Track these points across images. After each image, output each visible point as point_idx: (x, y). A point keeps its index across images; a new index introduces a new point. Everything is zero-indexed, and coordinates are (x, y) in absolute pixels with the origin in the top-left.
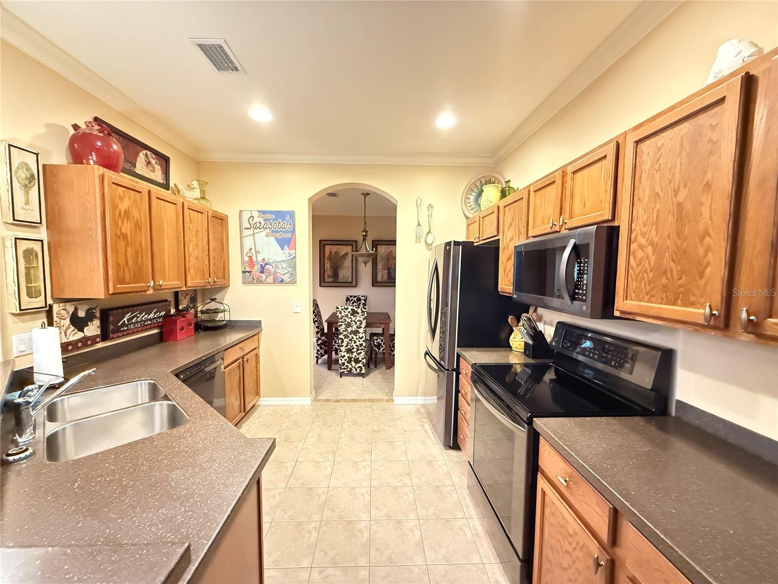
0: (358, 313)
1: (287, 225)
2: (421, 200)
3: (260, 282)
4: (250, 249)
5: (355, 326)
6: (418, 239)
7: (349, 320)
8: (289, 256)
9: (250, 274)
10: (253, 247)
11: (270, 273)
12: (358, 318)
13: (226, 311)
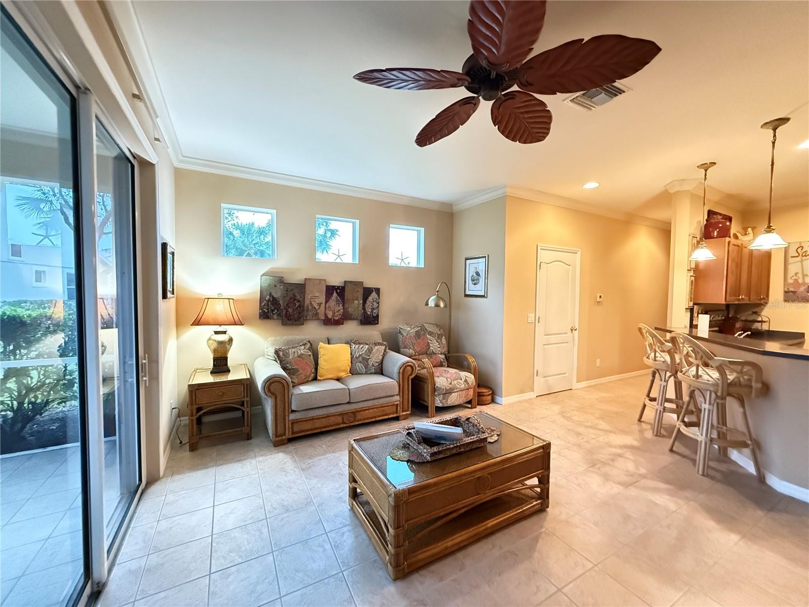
4: (796, 274)
9: (795, 294)
10: (800, 271)
13: (765, 322)
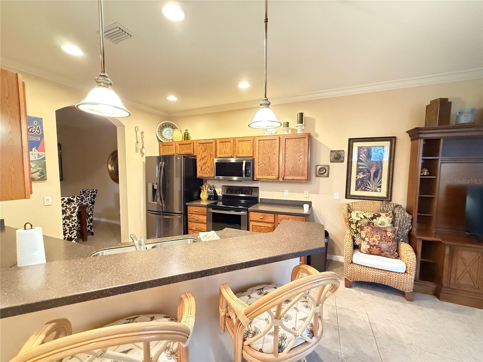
0: (73, 201)
1: (35, 129)
2: (138, 128)
5: (69, 213)
6: (137, 149)
8: (39, 157)
12: (73, 205)
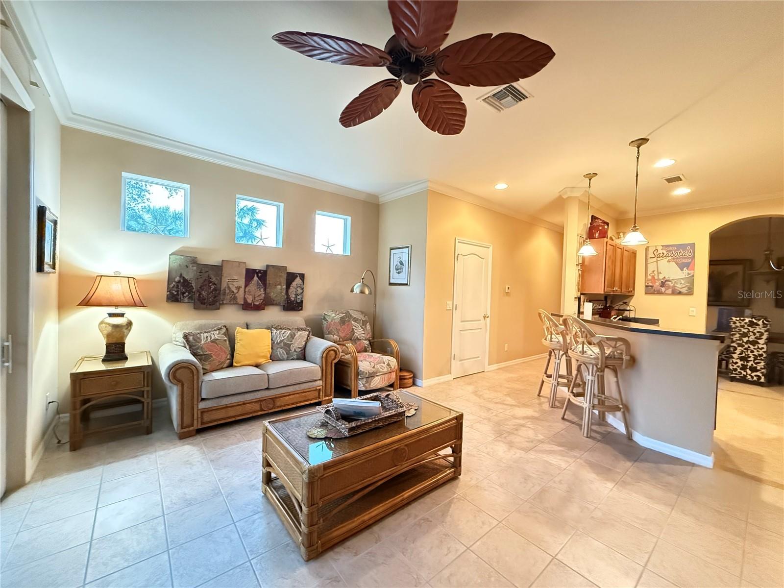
1: (688, 253)
3: (660, 293)
4: (653, 271)
5: (753, 337)
7: (746, 331)
8: (688, 275)
9: (652, 288)
10: (656, 269)
11: (669, 287)
12: (758, 330)
13: (632, 310)
